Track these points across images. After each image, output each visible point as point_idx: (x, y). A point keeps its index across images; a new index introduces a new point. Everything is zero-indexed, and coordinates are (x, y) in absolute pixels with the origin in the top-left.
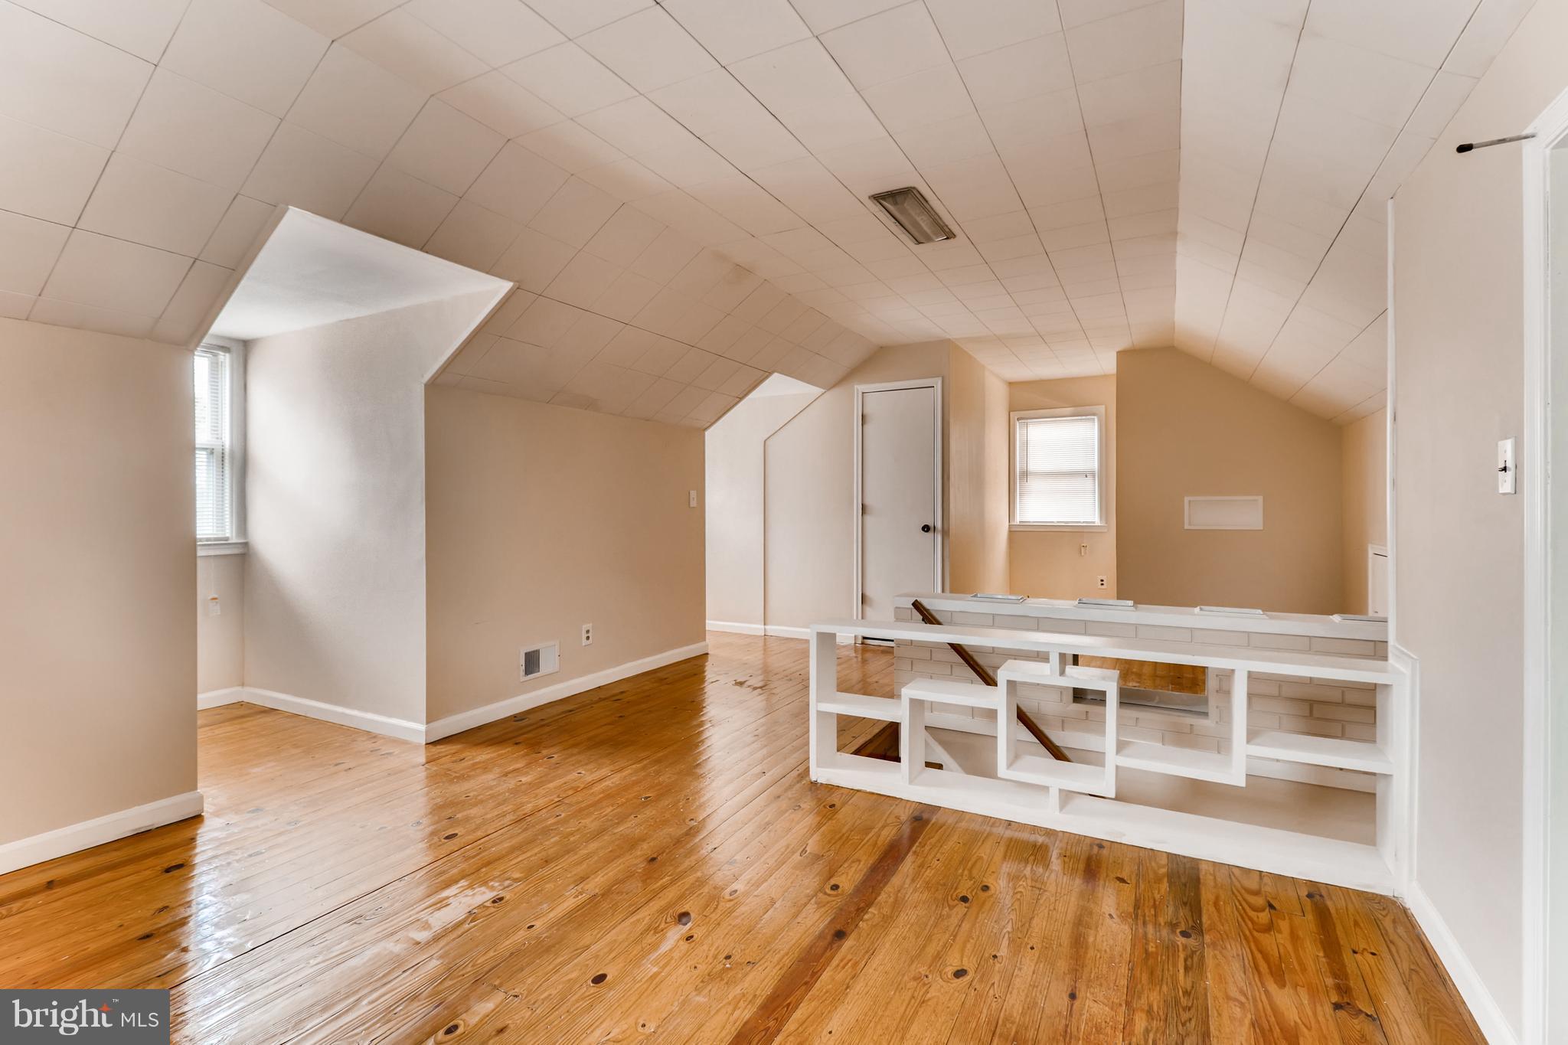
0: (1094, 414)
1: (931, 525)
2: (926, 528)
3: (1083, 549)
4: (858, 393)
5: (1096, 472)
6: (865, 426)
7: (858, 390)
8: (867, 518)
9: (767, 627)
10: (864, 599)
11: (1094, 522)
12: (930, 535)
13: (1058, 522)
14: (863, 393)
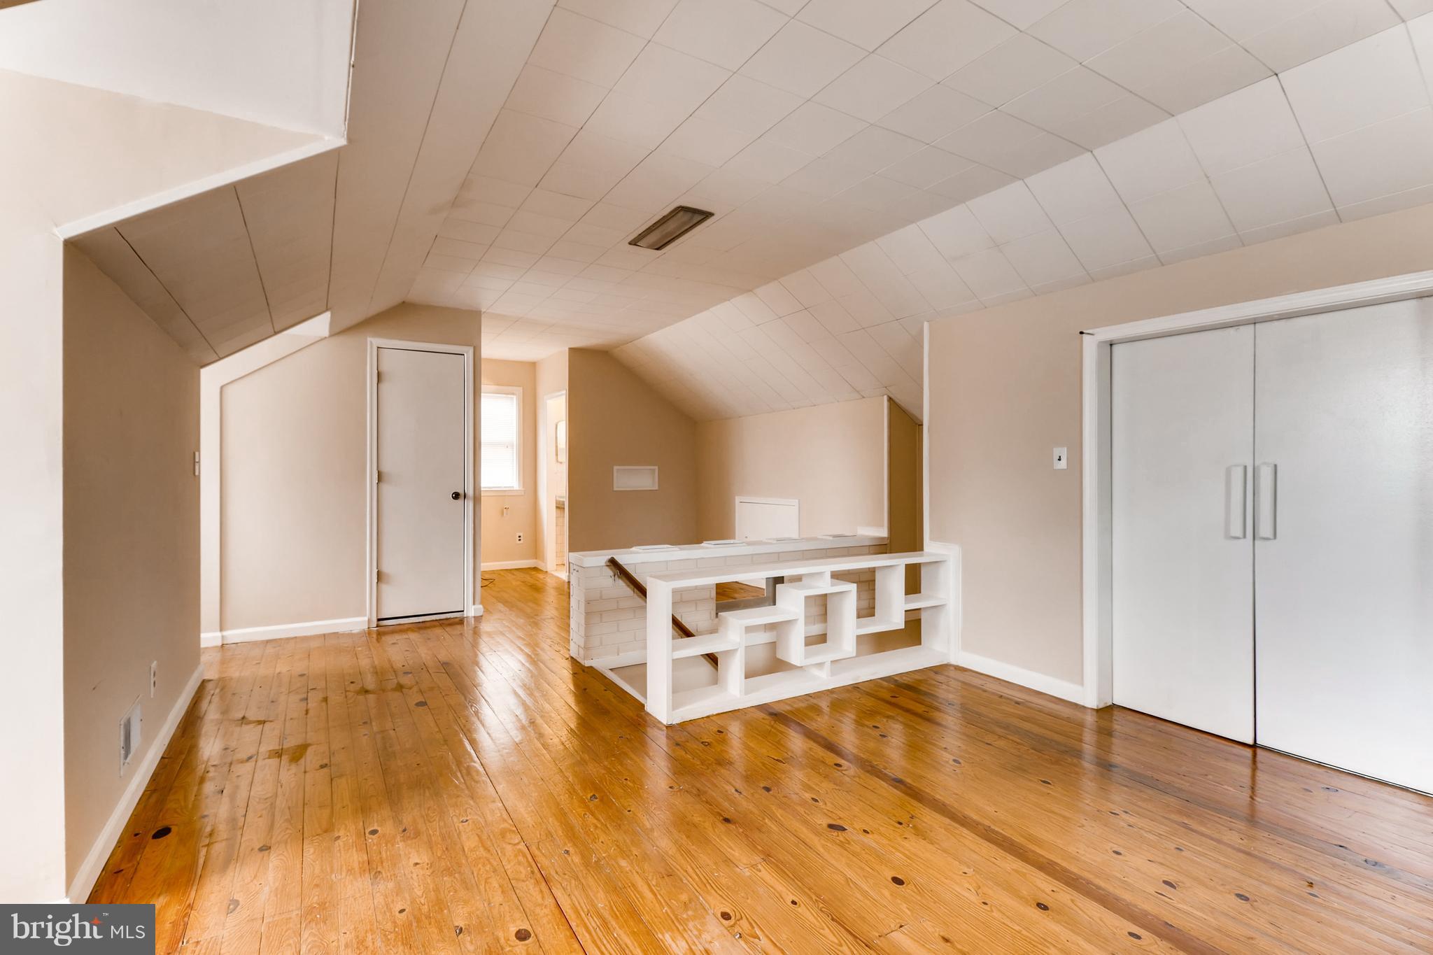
0: (513, 394)
1: (461, 492)
2: (456, 496)
3: (505, 510)
4: (371, 347)
5: (515, 444)
6: (382, 386)
7: (371, 342)
8: (384, 487)
9: (225, 633)
10: (380, 576)
11: (513, 487)
12: (460, 502)
13: (505, 487)
14: (378, 348)
